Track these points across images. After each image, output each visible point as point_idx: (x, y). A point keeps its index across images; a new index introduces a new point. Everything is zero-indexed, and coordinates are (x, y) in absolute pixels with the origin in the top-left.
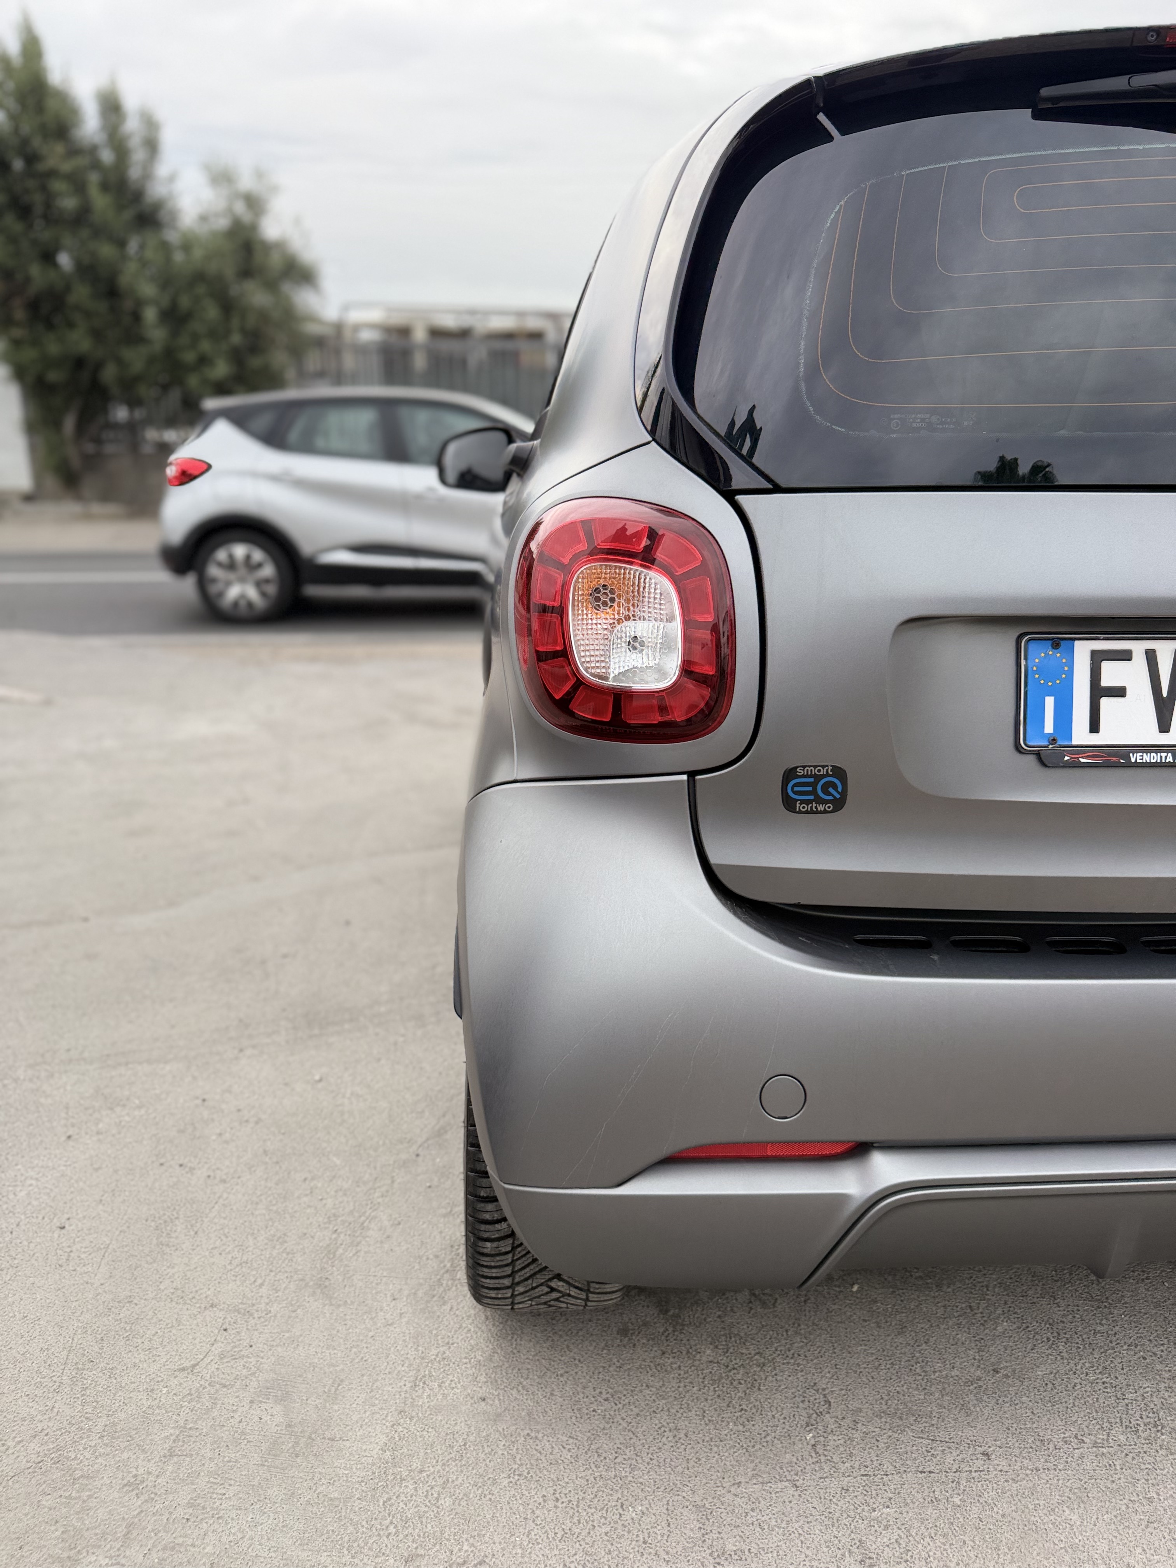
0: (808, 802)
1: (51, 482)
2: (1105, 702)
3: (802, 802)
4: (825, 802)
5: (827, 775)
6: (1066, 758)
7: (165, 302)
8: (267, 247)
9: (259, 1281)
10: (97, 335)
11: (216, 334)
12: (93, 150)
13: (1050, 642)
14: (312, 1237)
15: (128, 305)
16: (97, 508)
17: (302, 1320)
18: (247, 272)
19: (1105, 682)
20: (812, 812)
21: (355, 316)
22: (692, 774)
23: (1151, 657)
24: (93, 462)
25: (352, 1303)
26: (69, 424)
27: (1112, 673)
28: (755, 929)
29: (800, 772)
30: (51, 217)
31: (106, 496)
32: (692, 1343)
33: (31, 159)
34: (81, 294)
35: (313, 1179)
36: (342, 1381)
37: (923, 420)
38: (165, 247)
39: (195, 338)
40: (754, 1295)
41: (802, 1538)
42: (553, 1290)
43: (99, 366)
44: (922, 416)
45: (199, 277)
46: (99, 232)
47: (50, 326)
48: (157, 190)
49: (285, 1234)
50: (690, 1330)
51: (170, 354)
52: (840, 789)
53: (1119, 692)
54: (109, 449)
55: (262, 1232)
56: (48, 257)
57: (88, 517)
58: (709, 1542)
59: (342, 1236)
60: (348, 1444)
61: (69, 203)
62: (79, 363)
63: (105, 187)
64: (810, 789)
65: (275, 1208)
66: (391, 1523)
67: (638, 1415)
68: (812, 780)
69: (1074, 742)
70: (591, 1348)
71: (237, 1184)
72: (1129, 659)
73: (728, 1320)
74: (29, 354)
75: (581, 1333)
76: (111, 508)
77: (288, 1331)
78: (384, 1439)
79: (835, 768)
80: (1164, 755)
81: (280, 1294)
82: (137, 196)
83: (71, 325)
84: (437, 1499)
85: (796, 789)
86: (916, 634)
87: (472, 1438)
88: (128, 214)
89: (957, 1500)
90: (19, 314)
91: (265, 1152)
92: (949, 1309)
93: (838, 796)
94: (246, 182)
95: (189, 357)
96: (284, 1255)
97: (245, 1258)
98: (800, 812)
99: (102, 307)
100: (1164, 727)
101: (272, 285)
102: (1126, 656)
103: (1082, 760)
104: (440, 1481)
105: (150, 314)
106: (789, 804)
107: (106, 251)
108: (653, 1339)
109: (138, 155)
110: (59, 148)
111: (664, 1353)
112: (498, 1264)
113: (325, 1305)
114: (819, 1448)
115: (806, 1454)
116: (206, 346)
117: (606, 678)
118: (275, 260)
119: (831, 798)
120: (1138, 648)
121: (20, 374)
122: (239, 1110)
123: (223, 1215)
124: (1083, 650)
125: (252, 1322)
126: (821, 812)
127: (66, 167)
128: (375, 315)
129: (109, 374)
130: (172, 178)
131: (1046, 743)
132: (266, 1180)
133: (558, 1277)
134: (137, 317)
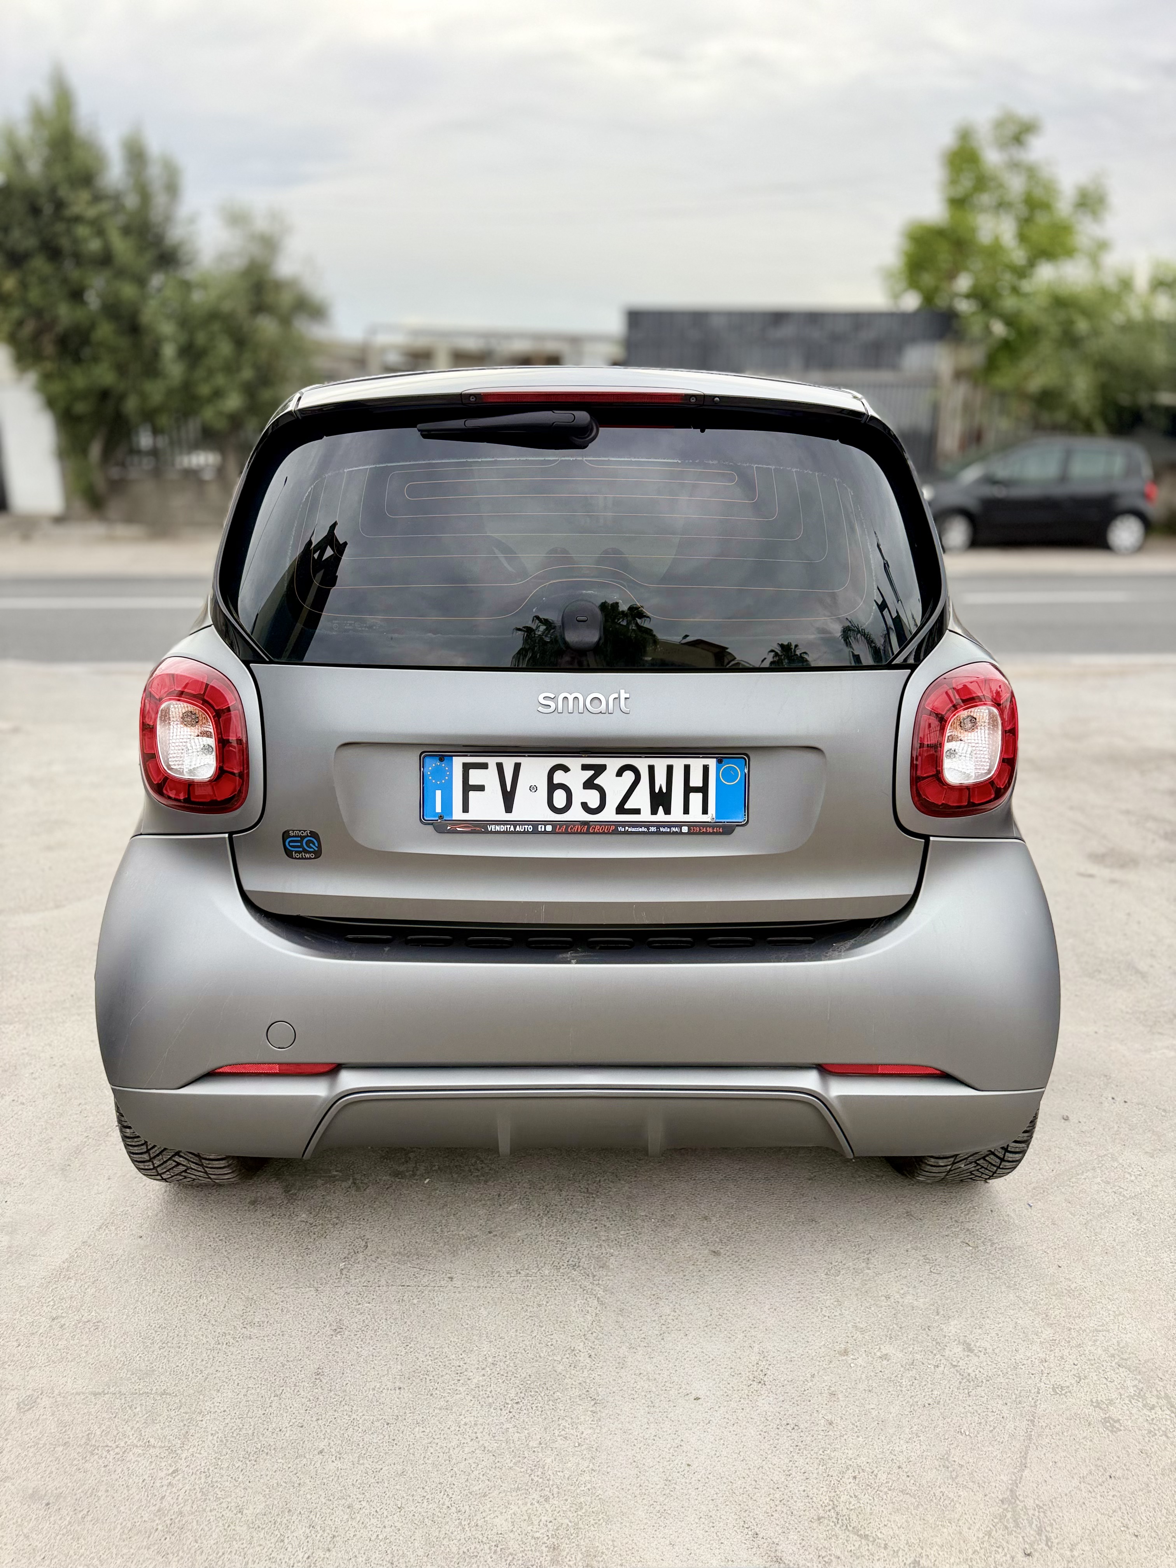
0: (300, 852)
1: (79, 505)
2: (472, 794)
3: (296, 852)
4: (309, 852)
5: (308, 836)
6: (449, 828)
7: (183, 338)
8: (279, 286)
9: (23, 1165)
10: (121, 369)
11: (231, 368)
12: (117, 198)
13: (438, 758)
14: (70, 1140)
15: (147, 341)
16: (121, 530)
17: (42, 1189)
18: (259, 308)
19: (472, 782)
20: (302, 858)
21: (382, 339)
22: (231, 834)
23: (500, 767)
24: (118, 486)
25: (80, 1180)
26: (95, 450)
27: (475, 777)
28: (271, 931)
29: (291, 833)
30: (78, 258)
31: (130, 519)
32: (296, 1210)
33: (60, 205)
34: (105, 331)
35: (86, 1104)
36: (54, 1224)
37: (351, 624)
38: (187, 286)
39: (211, 373)
40: (355, 1183)
41: (305, 1317)
42: (178, 1164)
43: (122, 397)
44: (351, 622)
45: (213, 316)
46: (121, 273)
47: (77, 360)
48: (176, 233)
49: (51, 1138)
50: (299, 1203)
51: (187, 388)
52: (317, 845)
53: (481, 788)
54: (134, 473)
55: (37, 1136)
56: (77, 295)
57: (111, 539)
58: (245, 1317)
59: (90, 1140)
60: (43, 1258)
61: (94, 245)
62: (104, 395)
63: (126, 231)
64: (299, 844)
65: (51, 1121)
66: (53, 1300)
67: (237, 1249)
68: (299, 839)
69: (454, 819)
70: (226, 1211)
71: (31, 1106)
72: (487, 768)
73: (328, 1198)
74: (58, 387)
75: (224, 1202)
76: (133, 530)
77: (31, 1195)
78: (67, 1256)
79: (311, 832)
80: (508, 826)
81: (33, 1173)
82: (158, 240)
83: (96, 359)
84: (86, 1289)
85: (291, 844)
86: (349, 752)
87: (123, 1258)
88: (149, 255)
89: (415, 1301)
90: (49, 348)
91: (59, 1086)
92: (484, 1195)
93: (316, 849)
94: (261, 225)
95: (204, 390)
96: (46, 1151)
97: (18, 1152)
98: (296, 858)
99: (123, 342)
100: (509, 808)
101: (286, 321)
102: (484, 766)
103: (458, 829)
104: (92, 1280)
105: (169, 351)
106: (289, 853)
107: (128, 291)
108: (270, 1207)
109: (160, 199)
110: (84, 196)
111: (273, 1215)
112: (137, 1144)
113: (61, 1181)
114: (344, 1272)
115: (334, 1274)
116: (220, 380)
117: (182, 773)
118: (286, 299)
119: (312, 850)
120: (492, 761)
121: (51, 403)
122: (52, 1058)
123: (14, 1125)
124: (458, 763)
125: (8, 1189)
126: (308, 859)
127: (91, 212)
128: (399, 339)
129: (131, 405)
130: (192, 220)
131: (437, 819)
132: (52, 1104)
133: (178, 1154)
134: (156, 354)
